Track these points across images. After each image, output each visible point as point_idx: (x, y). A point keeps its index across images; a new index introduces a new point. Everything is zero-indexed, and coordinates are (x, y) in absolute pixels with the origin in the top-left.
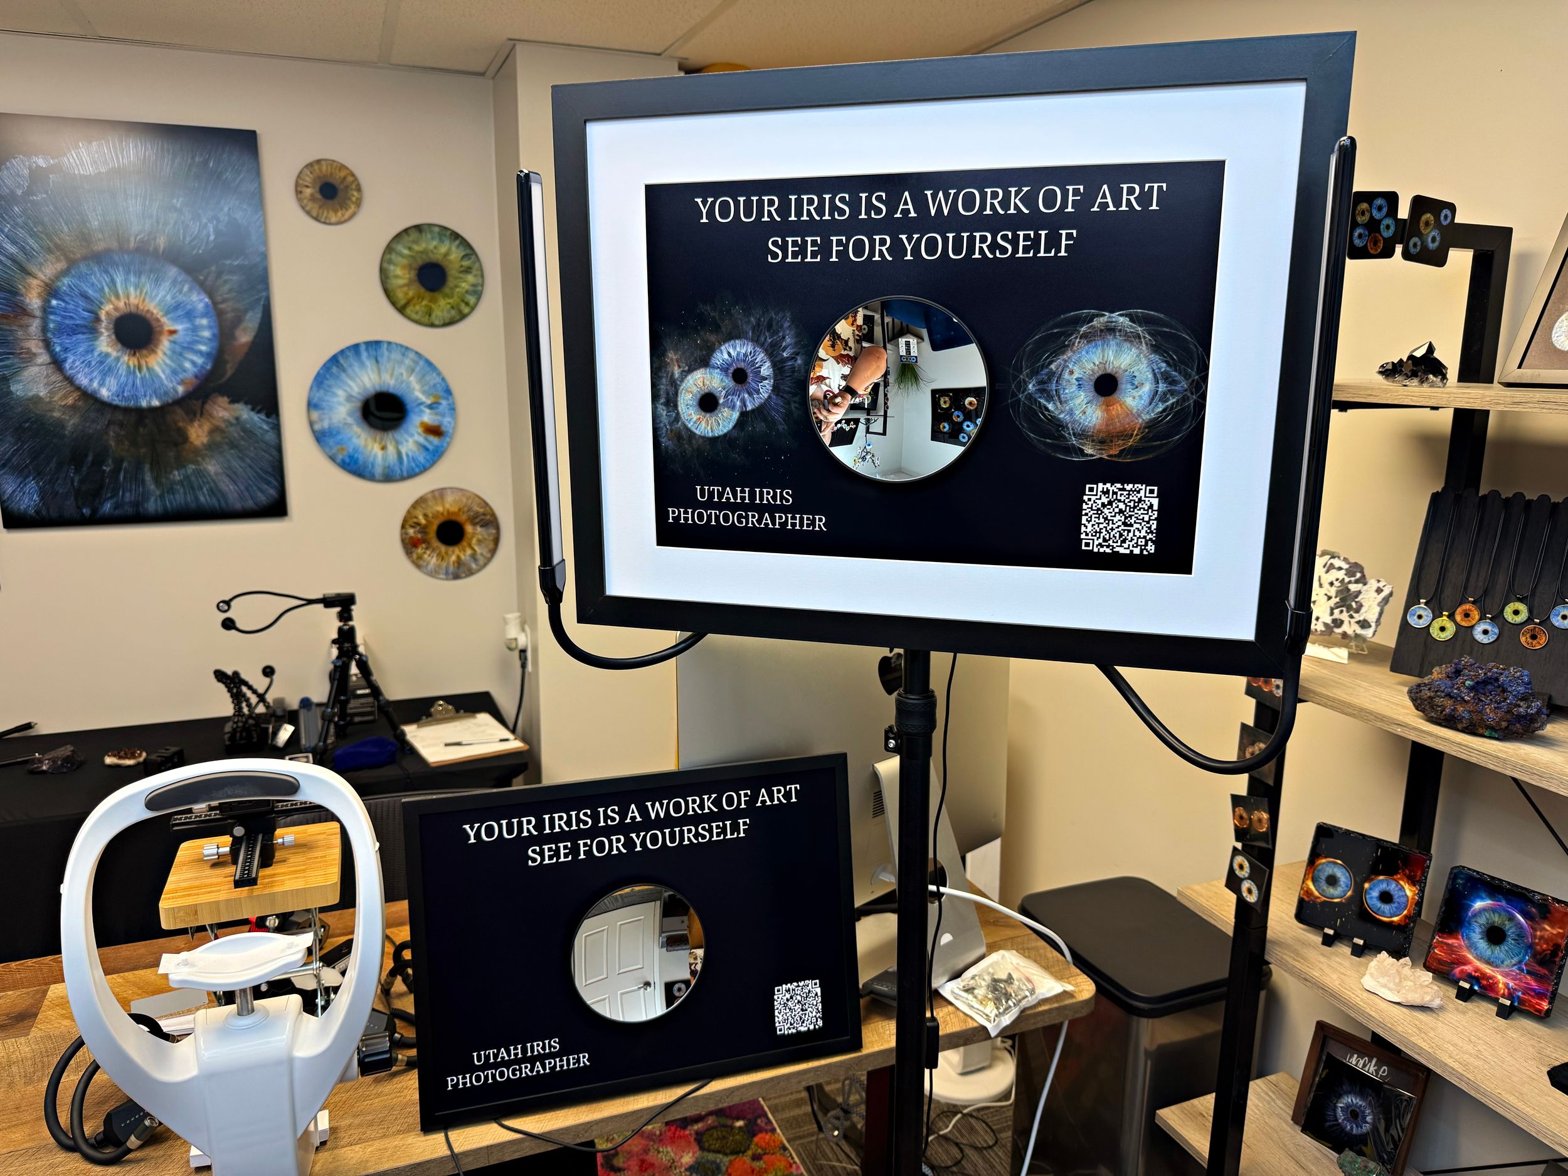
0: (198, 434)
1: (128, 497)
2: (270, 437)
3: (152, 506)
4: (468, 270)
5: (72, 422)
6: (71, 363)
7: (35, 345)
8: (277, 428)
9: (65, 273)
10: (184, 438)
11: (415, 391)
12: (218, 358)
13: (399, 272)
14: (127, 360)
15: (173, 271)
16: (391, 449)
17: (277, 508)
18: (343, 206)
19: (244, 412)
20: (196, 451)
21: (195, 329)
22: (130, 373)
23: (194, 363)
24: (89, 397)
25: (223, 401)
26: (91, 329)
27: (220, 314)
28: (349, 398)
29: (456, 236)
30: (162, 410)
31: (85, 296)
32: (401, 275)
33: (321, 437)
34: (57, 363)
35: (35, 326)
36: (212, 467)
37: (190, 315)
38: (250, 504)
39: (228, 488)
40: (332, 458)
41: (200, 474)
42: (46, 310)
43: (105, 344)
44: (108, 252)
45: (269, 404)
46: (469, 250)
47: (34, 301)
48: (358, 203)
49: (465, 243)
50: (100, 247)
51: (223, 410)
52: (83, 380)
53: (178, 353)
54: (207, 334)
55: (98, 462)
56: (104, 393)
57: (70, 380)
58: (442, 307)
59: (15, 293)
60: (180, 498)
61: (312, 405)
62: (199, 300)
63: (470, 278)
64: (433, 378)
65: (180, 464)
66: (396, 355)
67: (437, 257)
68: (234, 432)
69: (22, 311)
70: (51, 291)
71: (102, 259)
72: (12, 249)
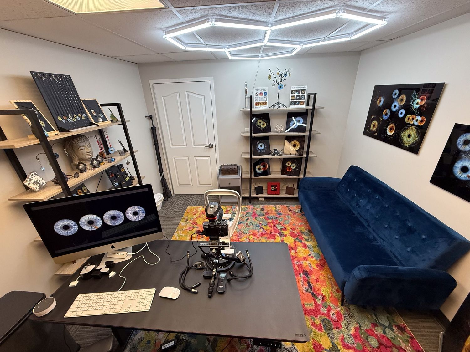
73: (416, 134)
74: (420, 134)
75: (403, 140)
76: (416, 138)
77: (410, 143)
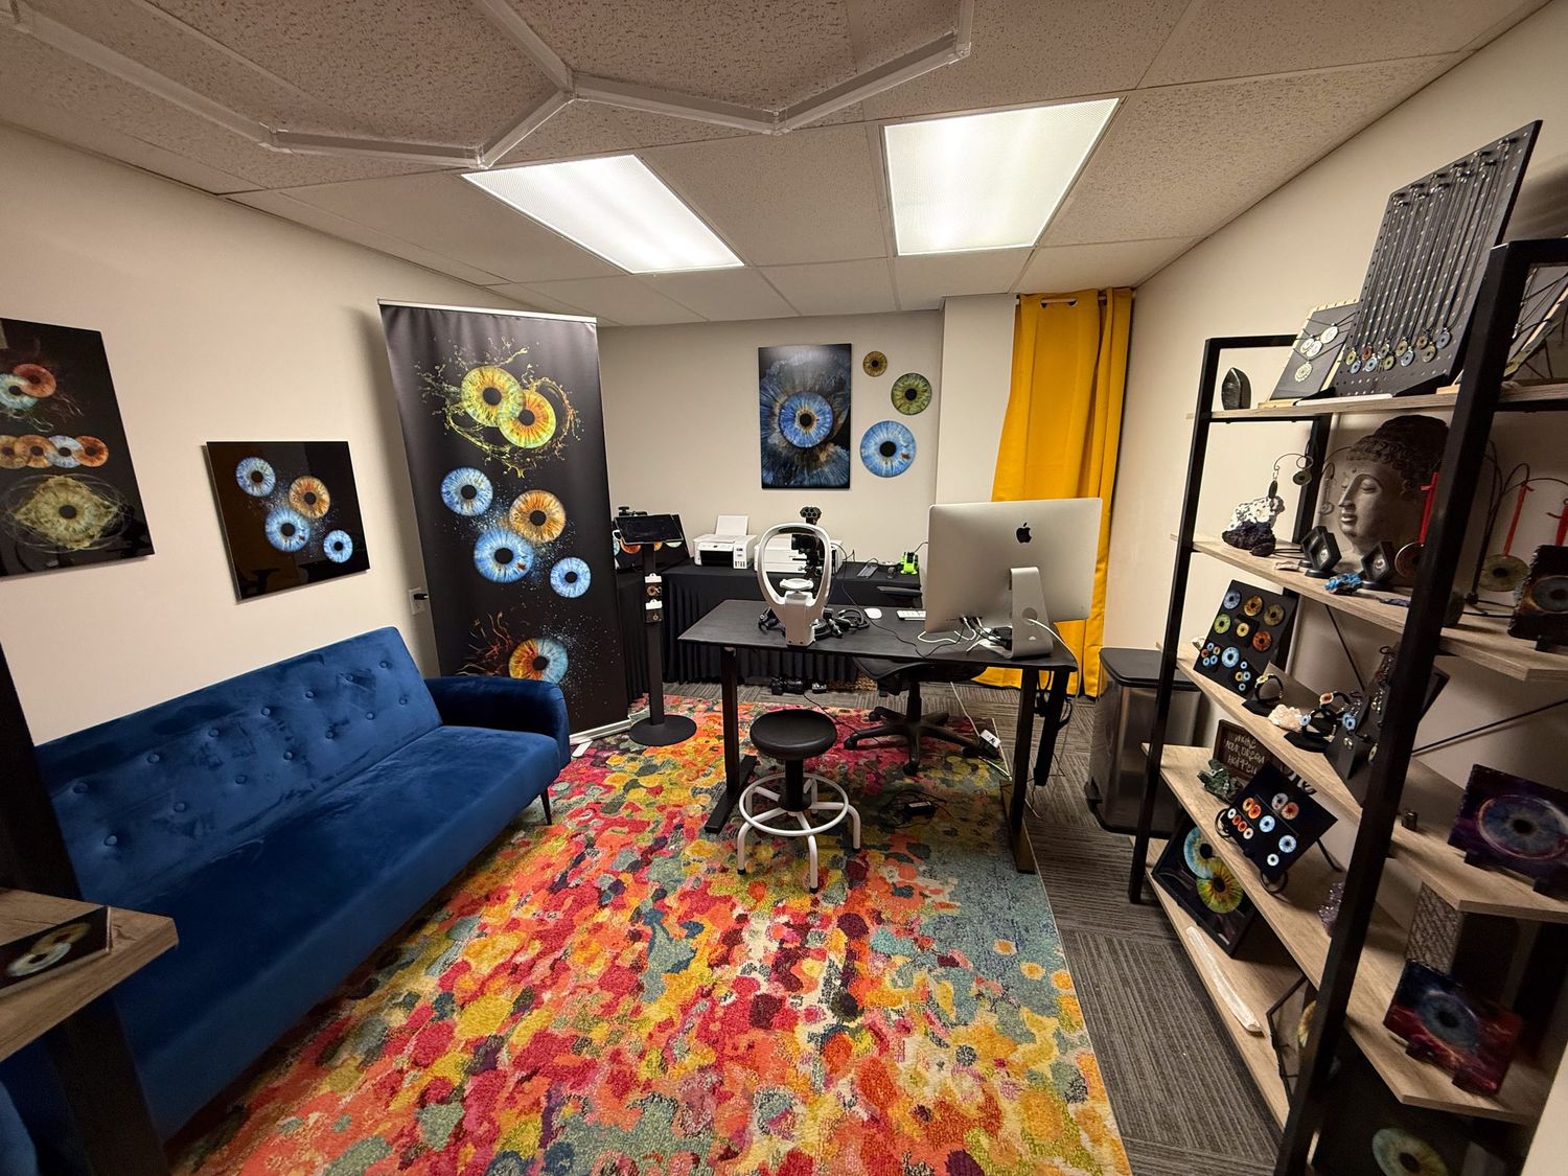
0: (823, 457)
1: (799, 479)
2: (847, 458)
3: (806, 483)
4: (926, 391)
5: (784, 452)
6: (786, 432)
7: (776, 426)
8: (849, 455)
9: (787, 400)
10: (818, 459)
11: (900, 441)
12: (832, 430)
13: (898, 393)
14: (803, 430)
15: (820, 397)
16: (889, 463)
17: (846, 486)
18: (880, 369)
19: (839, 449)
20: (822, 463)
21: (825, 419)
22: (803, 435)
23: (824, 431)
24: (790, 443)
25: (832, 445)
26: (793, 420)
27: (834, 412)
28: (876, 444)
29: (922, 377)
30: (813, 448)
31: (792, 408)
32: (899, 394)
33: (864, 459)
34: (782, 432)
35: (776, 421)
36: (826, 469)
37: (824, 414)
38: (838, 483)
39: (831, 477)
40: (867, 467)
41: (822, 471)
42: (780, 413)
43: (797, 425)
44: (800, 392)
45: (847, 446)
46: (927, 383)
47: (777, 411)
48: (885, 367)
49: (925, 380)
50: (798, 391)
51: (832, 448)
52: (789, 438)
53: (819, 428)
54: (828, 420)
55: (791, 467)
56: (795, 442)
57: (785, 438)
58: (914, 407)
59: (772, 408)
60: (815, 481)
61: (862, 447)
62: (827, 408)
63: (926, 394)
64: (908, 436)
65: (816, 468)
66: (895, 426)
67: (913, 387)
68: (835, 456)
69: (773, 414)
70: (782, 407)
71: (798, 395)
72: (772, 393)
73: (95, 497)
74: (117, 492)
75: (46, 535)
76: (109, 507)
77: (96, 531)
